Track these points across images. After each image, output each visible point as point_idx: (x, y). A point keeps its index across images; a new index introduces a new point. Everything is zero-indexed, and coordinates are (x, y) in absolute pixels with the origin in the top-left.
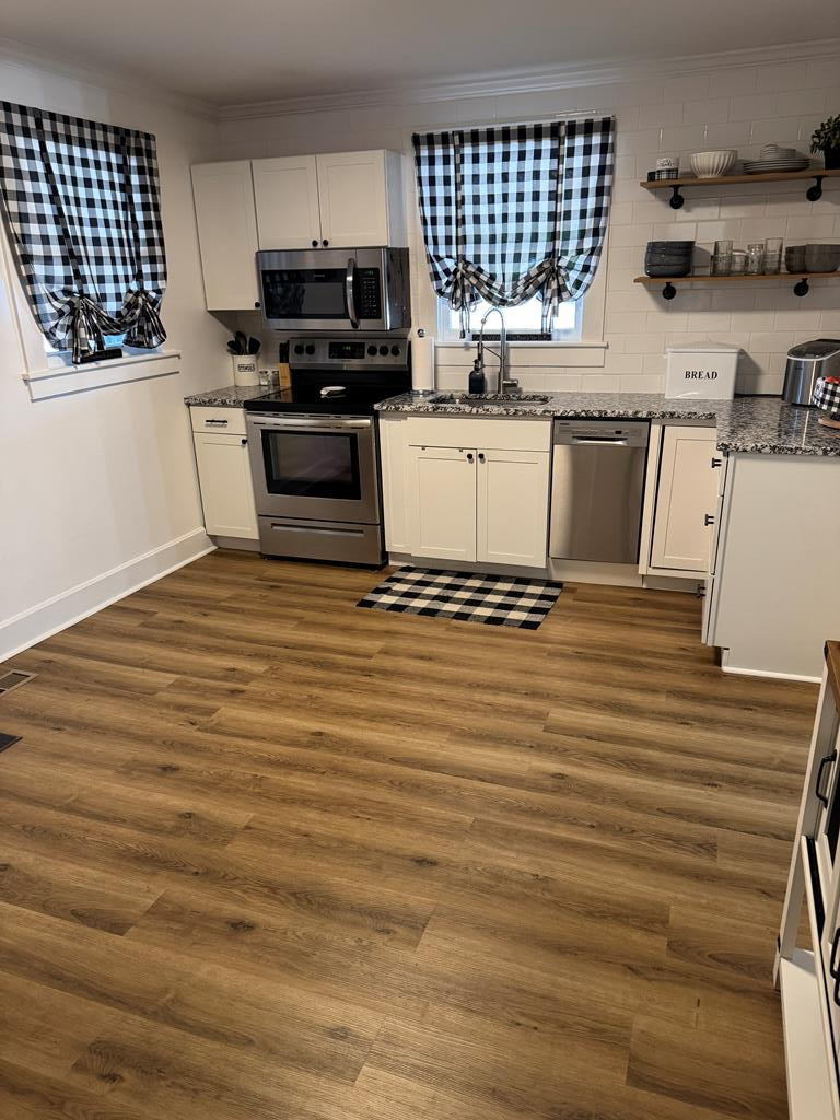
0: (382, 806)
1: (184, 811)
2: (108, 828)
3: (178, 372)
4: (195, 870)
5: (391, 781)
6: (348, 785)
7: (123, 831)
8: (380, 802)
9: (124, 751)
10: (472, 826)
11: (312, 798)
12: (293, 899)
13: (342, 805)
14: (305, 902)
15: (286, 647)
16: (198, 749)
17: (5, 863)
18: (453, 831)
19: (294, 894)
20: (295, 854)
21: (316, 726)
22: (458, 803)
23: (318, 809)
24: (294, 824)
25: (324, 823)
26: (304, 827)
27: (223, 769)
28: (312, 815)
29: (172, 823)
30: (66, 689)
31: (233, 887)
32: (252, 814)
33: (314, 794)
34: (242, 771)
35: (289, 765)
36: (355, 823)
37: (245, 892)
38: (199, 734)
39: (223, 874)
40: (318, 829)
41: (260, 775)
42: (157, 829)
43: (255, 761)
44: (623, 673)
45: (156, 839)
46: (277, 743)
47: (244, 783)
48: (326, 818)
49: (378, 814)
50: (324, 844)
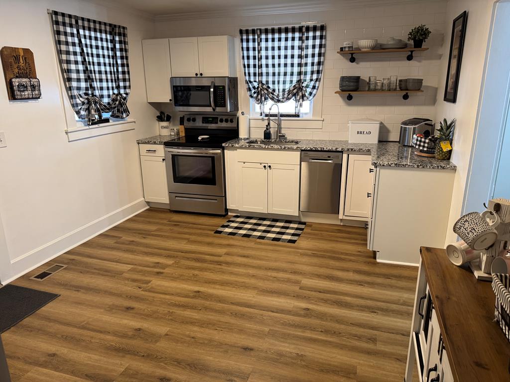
0: (227, 324)
1: (137, 328)
2: (102, 336)
3: (134, 129)
4: (143, 354)
5: (231, 313)
6: (212, 315)
7: (109, 337)
8: (226, 323)
9: (109, 300)
10: (268, 332)
11: (196, 321)
12: (188, 367)
13: (210, 324)
14: (193, 368)
15: (182, 252)
16: (143, 300)
17: (54, 353)
18: (260, 335)
19: (189, 365)
20: (188, 346)
21: (197, 288)
22: (262, 322)
23: (199, 326)
24: (188, 333)
25: (202, 332)
26: (192, 335)
27: (154, 308)
28: (196, 329)
29: (131, 333)
30: (81, 272)
31: (161, 362)
32: (168, 329)
33: (196, 319)
34: (163, 309)
35: (185, 306)
36: (215, 332)
37: (166, 364)
38: (143, 293)
39: (155, 356)
40: (199, 335)
41: (171, 311)
42: (124, 336)
43: (169, 305)
44: (334, 263)
45: (124, 341)
46: (179, 296)
47: (165, 315)
48: (202, 330)
49: (225, 328)
50: (201, 342)
